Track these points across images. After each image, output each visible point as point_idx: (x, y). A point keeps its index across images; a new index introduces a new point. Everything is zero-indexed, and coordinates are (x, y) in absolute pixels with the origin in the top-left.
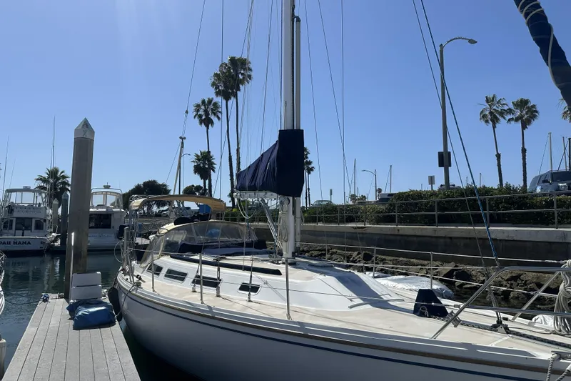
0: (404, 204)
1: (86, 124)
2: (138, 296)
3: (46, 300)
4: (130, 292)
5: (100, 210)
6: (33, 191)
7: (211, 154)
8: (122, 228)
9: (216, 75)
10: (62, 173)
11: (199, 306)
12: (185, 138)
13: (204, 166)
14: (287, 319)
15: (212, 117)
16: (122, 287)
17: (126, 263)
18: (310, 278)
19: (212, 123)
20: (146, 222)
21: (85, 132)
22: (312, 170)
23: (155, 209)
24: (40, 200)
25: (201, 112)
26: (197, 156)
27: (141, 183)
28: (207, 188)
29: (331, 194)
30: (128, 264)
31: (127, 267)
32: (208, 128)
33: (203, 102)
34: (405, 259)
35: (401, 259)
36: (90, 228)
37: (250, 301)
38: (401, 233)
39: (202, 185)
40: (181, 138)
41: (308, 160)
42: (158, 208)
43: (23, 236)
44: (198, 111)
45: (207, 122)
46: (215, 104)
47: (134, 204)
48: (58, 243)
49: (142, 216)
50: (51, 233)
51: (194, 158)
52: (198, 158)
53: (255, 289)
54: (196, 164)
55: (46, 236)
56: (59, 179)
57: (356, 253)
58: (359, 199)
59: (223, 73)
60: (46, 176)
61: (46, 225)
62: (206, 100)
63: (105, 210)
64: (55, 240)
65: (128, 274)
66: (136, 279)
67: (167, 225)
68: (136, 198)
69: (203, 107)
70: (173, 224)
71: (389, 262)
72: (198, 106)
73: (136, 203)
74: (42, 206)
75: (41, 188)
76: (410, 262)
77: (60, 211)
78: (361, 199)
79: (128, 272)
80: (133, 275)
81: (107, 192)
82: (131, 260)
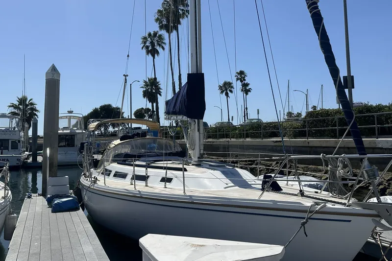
0: (315, 120)
1: (54, 69)
2: (95, 189)
3: (29, 197)
4: (89, 187)
5: (65, 131)
6: (8, 117)
7: (158, 80)
8: (82, 144)
9: (159, 11)
10: (30, 100)
11: (133, 191)
12: (127, 76)
13: (152, 90)
14: (183, 194)
15: (158, 48)
16: (84, 185)
17: (86, 170)
18: (203, 172)
19: (158, 53)
20: (102, 141)
21: (53, 74)
22: (250, 91)
23: (111, 129)
24: (14, 125)
25: (148, 44)
26: (145, 82)
27: (98, 107)
28: (155, 110)
29: (258, 114)
30: (88, 171)
31: (87, 173)
32: (154, 58)
33: (150, 35)
34: (314, 167)
35: (310, 166)
36: (59, 147)
37: (166, 188)
38: (311, 145)
39: (151, 108)
40: (124, 75)
41: (246, 82)
42: (114, 128)
43: (2, 154)
44: (145, 43)
45: (153, 52)
46: (160, 36)
47: (91, 127)
48: (30, 160)
49: (99, 135)
50: (24, 151)
51: (143, 84)
52: (146, 85)
53: (169, 180)
54: (144, 89)
55: (20, 154)
56: (27, 105)
57: (275, 162)
58: (295, 116)
59: (165, 9)
60: (17, 103)
61: (20, 145)
62: (152, 33)
63: (69, 131)
64: (28, 158)
65: (88, 177)
66: (93, 179)
67: (115, 141)
68: (93, 122)
69: (149, 39)
70: (119, 140)
71: (301, 169)
72: (145, 38)
73: (93, 125)
74: (16, 129)
75: (14, 114)
76: (317, 168)
77: (30, 133)
78: (297, 116)
79: (88, 176)
80: (91, 178)
81: (70, 116)
82: (90, 168)
